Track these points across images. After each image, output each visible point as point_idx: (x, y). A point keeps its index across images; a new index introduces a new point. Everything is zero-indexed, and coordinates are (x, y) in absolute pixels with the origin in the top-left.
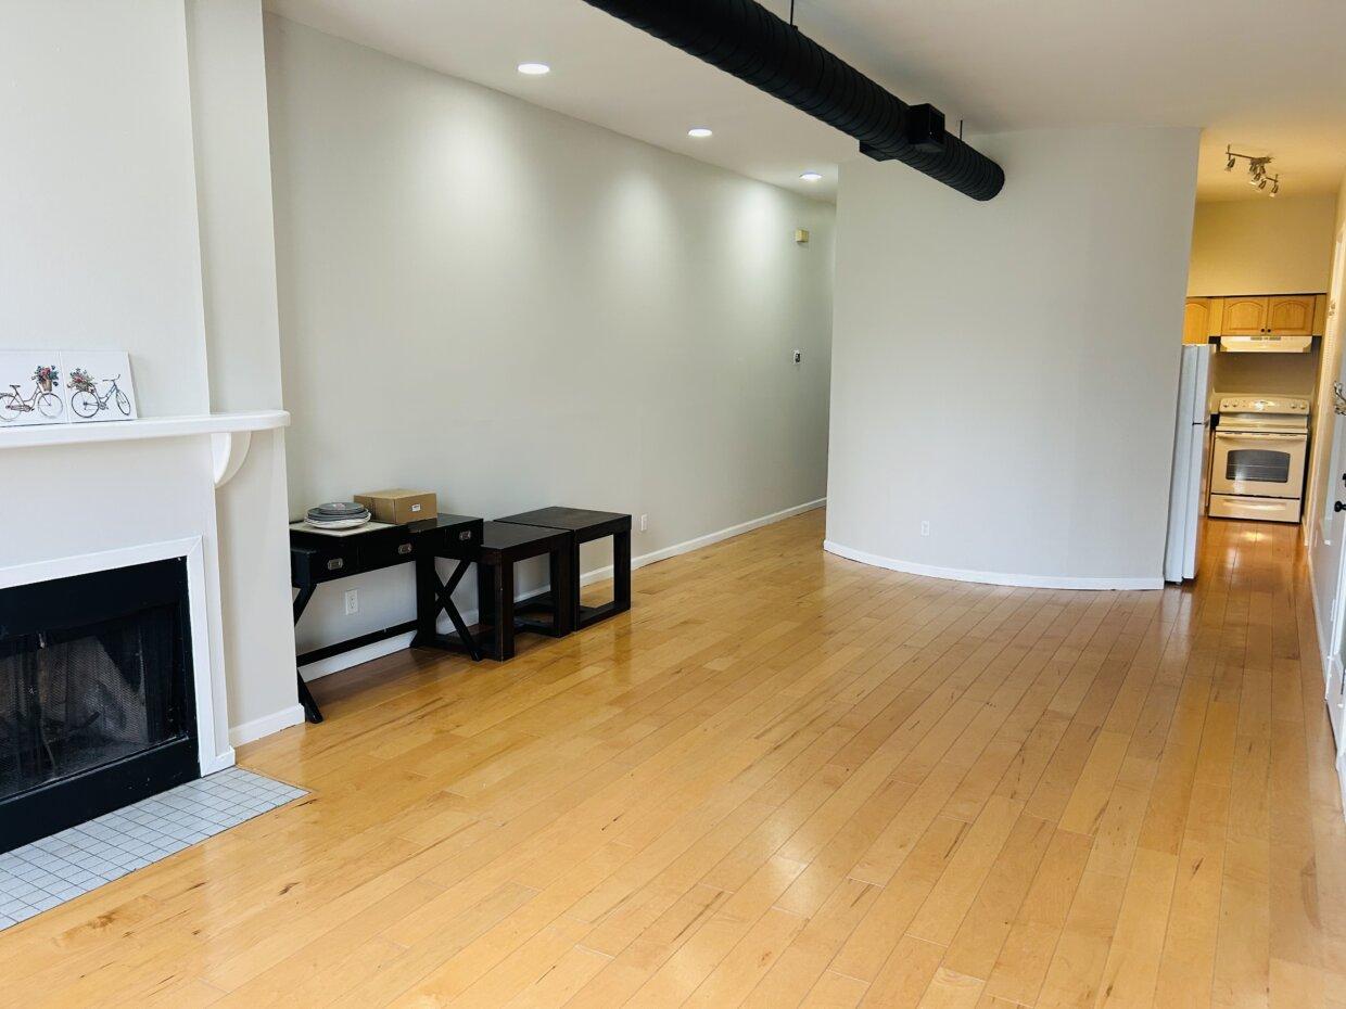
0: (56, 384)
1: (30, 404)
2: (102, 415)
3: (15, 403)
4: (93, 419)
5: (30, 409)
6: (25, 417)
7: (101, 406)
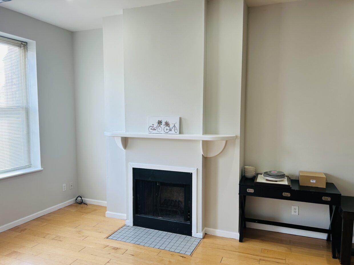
0: (161, 124)
1: (155, 129)
2: (170, 132)
3: (152, 128)
4: (168, 133)
5: (155, 130)
6: (154, 131)
7: (170, 130)
